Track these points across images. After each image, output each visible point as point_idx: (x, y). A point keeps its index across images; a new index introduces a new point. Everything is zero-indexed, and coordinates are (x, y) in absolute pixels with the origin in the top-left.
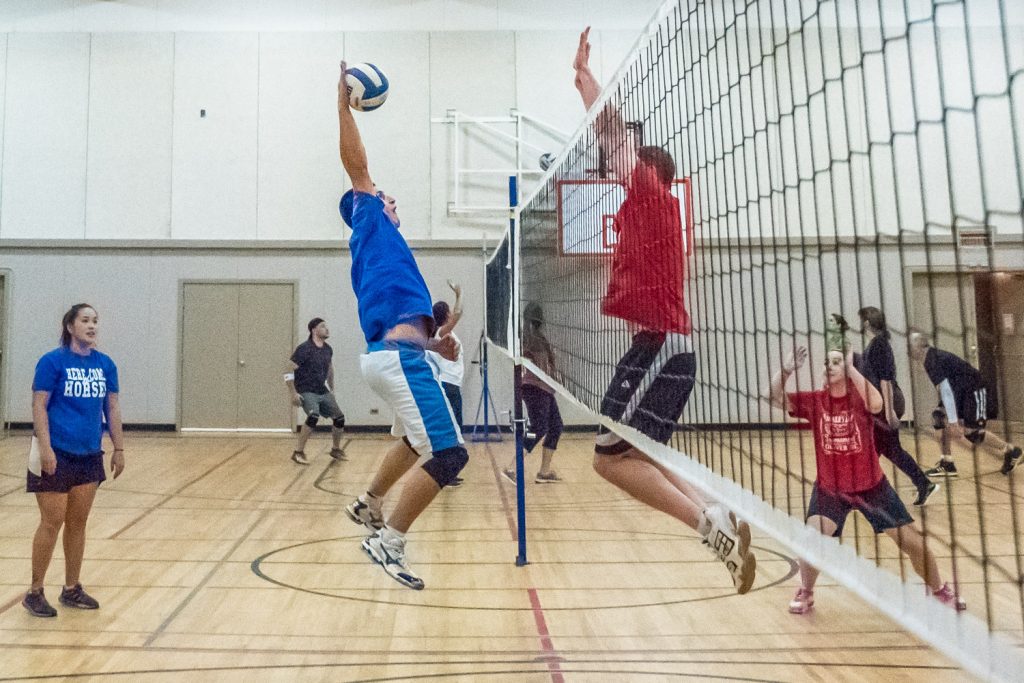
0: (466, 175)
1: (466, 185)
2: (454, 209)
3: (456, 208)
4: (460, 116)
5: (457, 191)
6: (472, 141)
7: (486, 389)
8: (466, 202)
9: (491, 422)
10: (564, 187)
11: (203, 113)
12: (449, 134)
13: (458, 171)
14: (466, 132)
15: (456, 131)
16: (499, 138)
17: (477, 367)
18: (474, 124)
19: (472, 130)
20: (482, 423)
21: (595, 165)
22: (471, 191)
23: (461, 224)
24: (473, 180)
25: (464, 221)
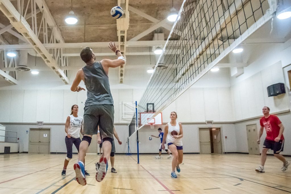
0: (125, 112)
1: (125, 114)
2: (123, 118)
3: (124, 118)
4: (124, 103)
5: (124, 114)
6: (126, 107)
7: (129, 147)
8: (125, 117)
9: (130, 152)
10: (141, 114)
11: (82, 102)
12: (122, 106)
13: (124, 111)
14: (125, 105)
15: (123, 105)
16: (130, 106)
17: (127, 143)
18: (126, 104)
19: (126, 105)
20: (128, 153)
21: (146, 110)
22: (126, 115)
23: (124, 120)
24: (126, 113)
25: (125, 120)
